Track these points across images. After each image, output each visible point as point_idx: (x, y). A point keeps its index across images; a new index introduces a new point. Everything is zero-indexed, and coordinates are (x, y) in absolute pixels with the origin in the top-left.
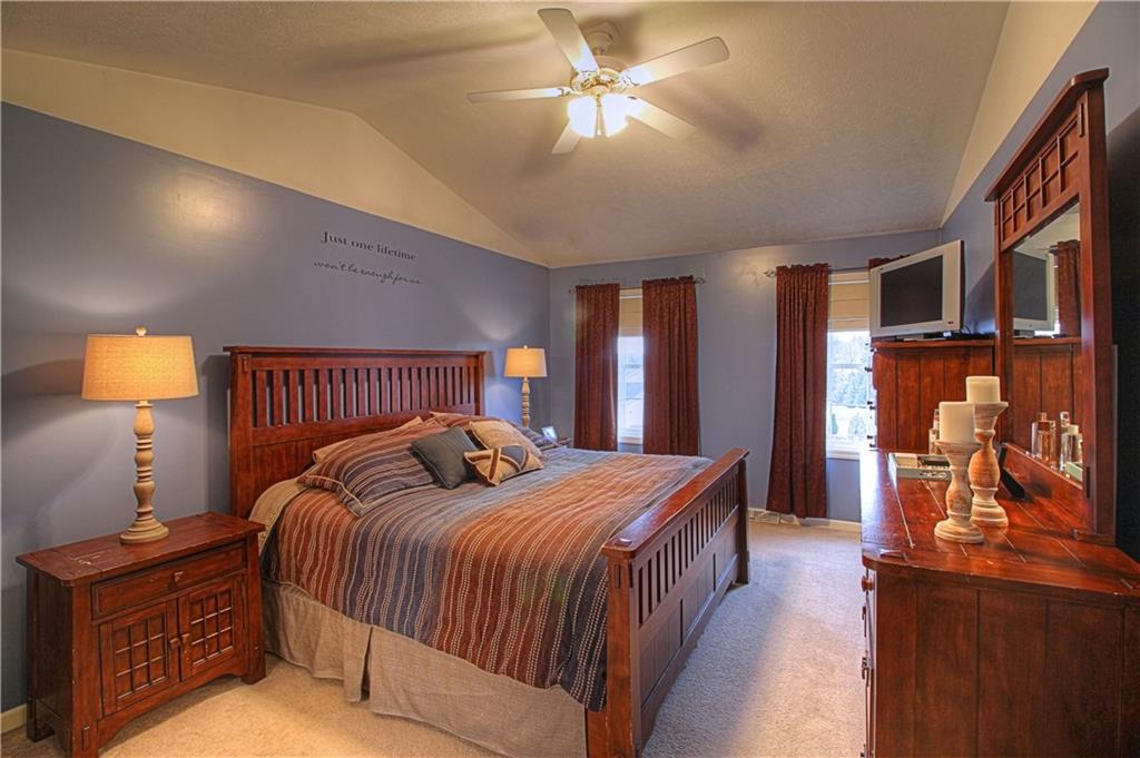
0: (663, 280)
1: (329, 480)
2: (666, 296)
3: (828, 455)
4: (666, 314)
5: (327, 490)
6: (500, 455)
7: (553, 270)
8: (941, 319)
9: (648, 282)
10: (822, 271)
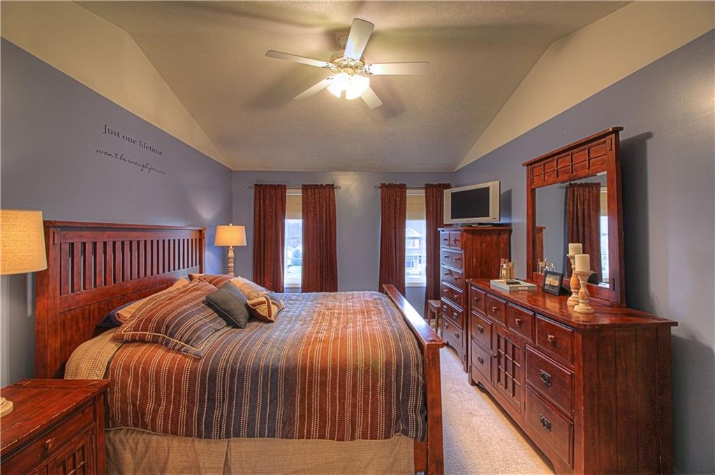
0: (315, 185)
1: (149, 335)
2: (318, 195)
3: (406, 286)
4: (318, 206)
5: (147, 342)
6: (270, 301)
7: (235, 172)
8: (488, 216)
9: (306, 186)
10: (403, 188)
